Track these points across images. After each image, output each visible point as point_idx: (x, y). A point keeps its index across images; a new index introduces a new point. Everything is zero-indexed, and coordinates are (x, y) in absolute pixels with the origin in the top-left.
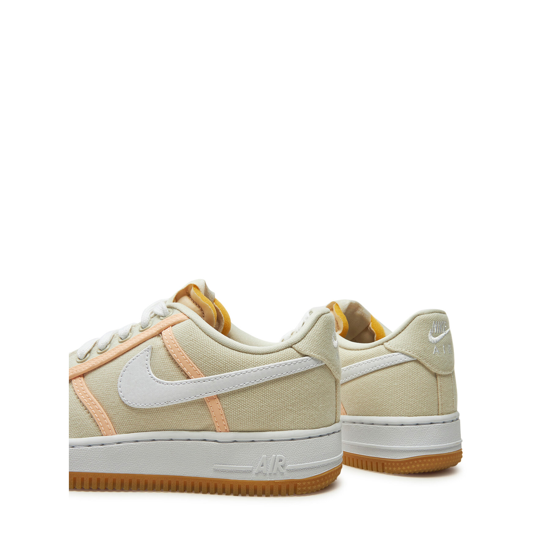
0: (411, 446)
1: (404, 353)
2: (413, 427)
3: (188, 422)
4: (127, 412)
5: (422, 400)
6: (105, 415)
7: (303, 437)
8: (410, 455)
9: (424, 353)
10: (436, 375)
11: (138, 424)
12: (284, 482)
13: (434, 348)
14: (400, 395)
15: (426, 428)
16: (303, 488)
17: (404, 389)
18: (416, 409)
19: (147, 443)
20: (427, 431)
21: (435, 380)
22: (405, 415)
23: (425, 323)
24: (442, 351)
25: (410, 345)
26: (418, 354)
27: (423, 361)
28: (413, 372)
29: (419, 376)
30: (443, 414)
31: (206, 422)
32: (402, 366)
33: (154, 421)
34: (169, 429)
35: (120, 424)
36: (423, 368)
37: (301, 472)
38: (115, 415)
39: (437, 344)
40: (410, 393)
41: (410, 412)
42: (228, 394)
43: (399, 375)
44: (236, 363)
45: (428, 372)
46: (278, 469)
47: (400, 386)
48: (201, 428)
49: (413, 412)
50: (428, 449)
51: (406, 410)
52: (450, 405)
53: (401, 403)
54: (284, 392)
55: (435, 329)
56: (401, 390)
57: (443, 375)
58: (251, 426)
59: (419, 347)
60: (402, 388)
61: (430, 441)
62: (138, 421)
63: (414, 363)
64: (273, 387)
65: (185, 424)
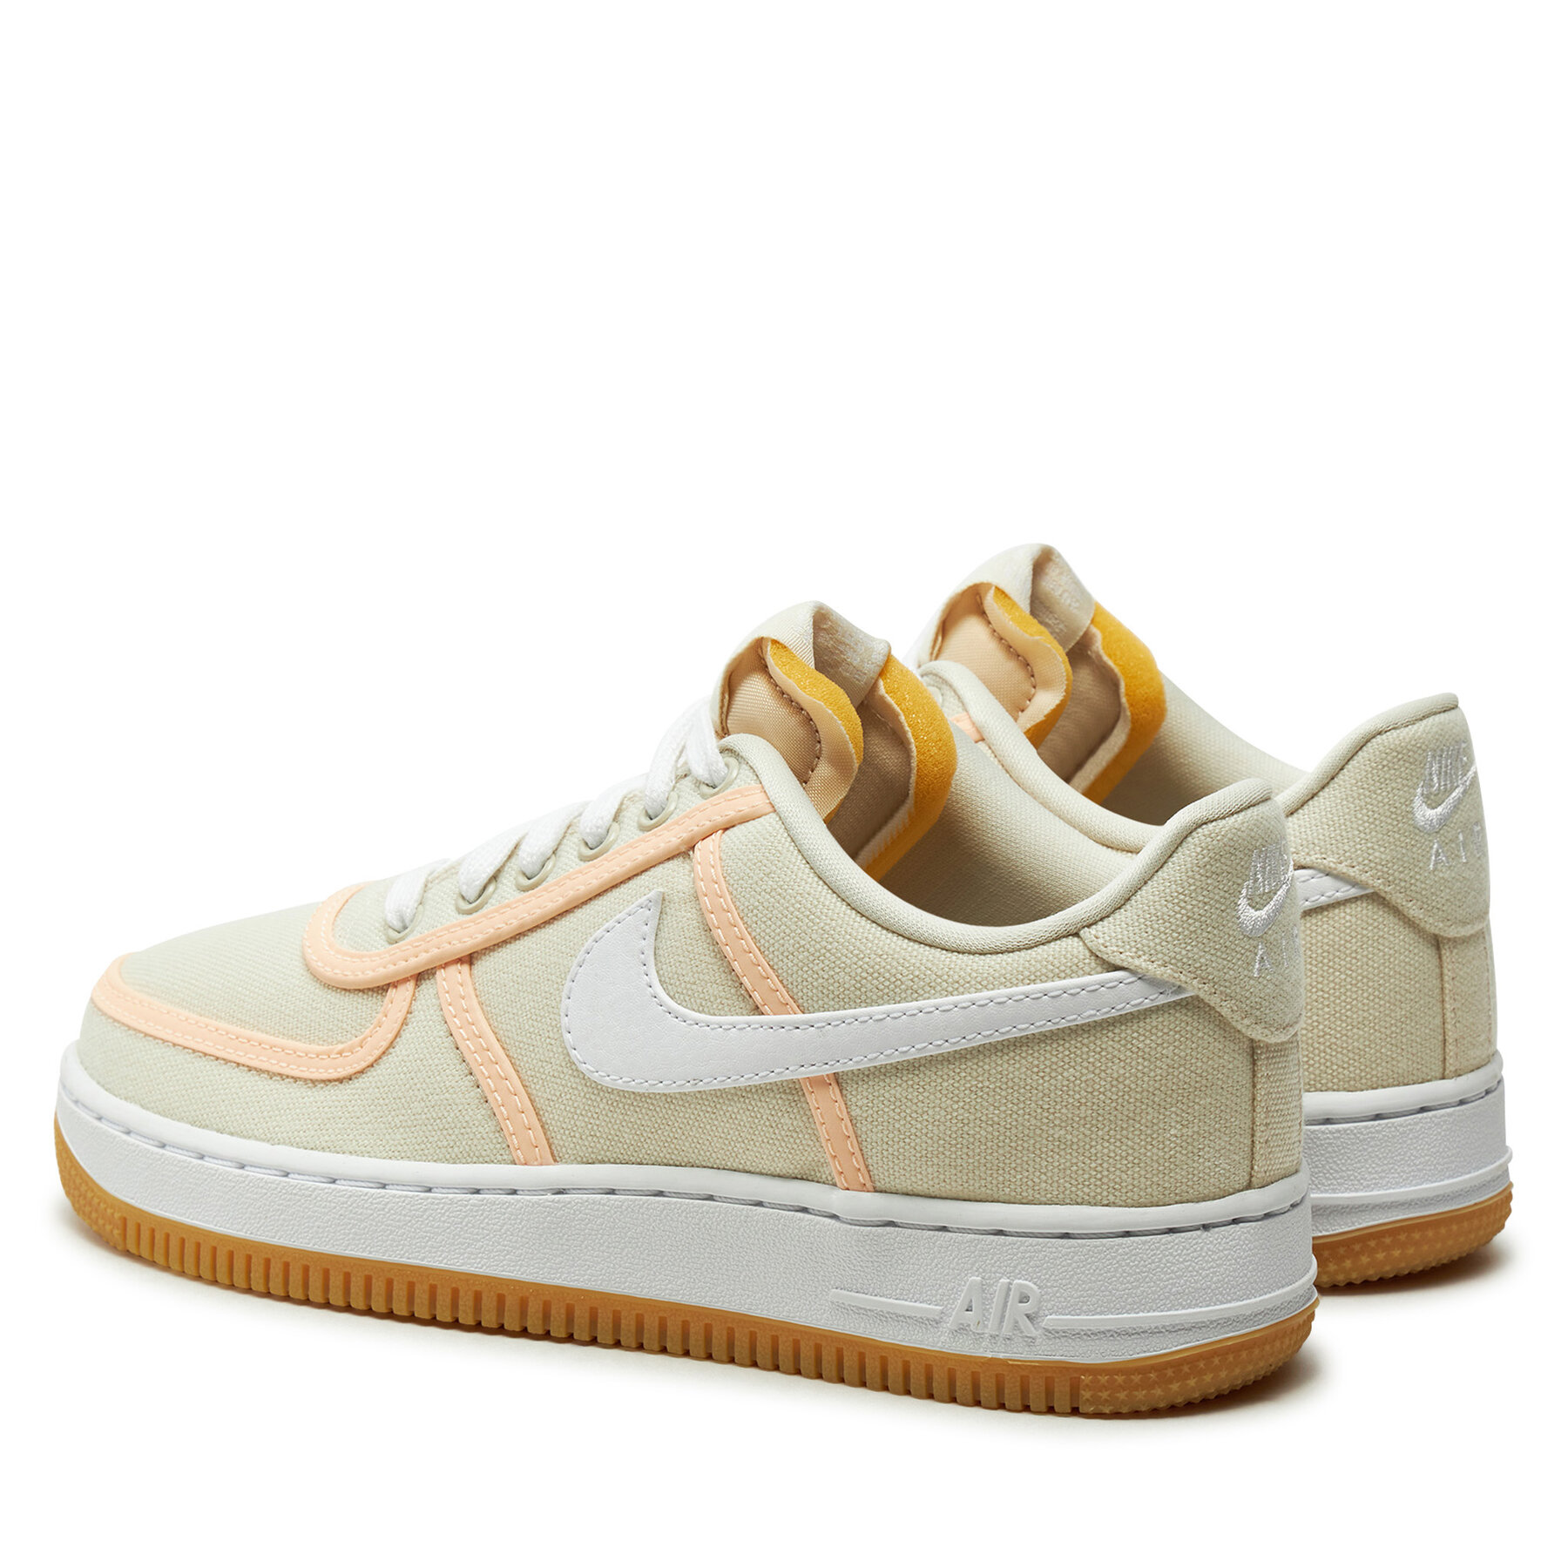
0: (1356, 1190)
1: (1335, 872)
2: (1366, 1127)
3: (755, 1149)
4: (584, 1097)
5: (1392, 1033)
6: (521, 1101)
7: (1100, 1229)
8: (1353, 1224)
9: (1401, 869)
10: (1437, 943)
11: (616, 1138)
12: (1035, 1366)
13: (1431, 848)
14: (1321, 1020)
15: (1407, 1126)
16: (1100, 1394)
17: (1332, 999)
18: (1374, 1066)
19: (641, 1200)
20: (1411, 1136)
21: (1435, 961)
22: (1335, 1087)
23: (1401, 762)
24: (1457, 856)
25: (1352, 844)
26: (1379, 874)
27: (1397, 897)
28: (1363, 936)
29: (1383, 951)
30: (1459, 1072)
31: (806, 1154)
32: (1327, 916)
33: (659, 1132)
34: (704, 1164)
35: (567, 1132)
36: (1396, 921)
37: (1092, 1340)
38: (552, 1104)
39: (1441, 832)
40: (1355, 1009)
41: (1352, 1075)
42: (868, 1076)
43: (1313, 948)
44: (893, 979)
45: (1412, 935)
46: (1016, 1326)
47: (1320, 986)
48: (796, 1171)
49: (1363, 1074)
50: (1412, 1197)
51: (1341, 1070)
52: (1481, 1039)
53: (1322, 1047)
54: (1041, 1081)
55: (1435, 780)
56: (1322, 1003)
57: (1459, 938)
58: (936, 1181)
59: (1382, 849)
60: (1326, 996)
61: (1419, 1170)
62: (616, 1127)
63: (1364, 905)
64: (1006, 1066)
65: (747, 1152)
